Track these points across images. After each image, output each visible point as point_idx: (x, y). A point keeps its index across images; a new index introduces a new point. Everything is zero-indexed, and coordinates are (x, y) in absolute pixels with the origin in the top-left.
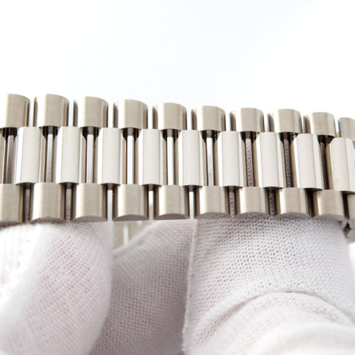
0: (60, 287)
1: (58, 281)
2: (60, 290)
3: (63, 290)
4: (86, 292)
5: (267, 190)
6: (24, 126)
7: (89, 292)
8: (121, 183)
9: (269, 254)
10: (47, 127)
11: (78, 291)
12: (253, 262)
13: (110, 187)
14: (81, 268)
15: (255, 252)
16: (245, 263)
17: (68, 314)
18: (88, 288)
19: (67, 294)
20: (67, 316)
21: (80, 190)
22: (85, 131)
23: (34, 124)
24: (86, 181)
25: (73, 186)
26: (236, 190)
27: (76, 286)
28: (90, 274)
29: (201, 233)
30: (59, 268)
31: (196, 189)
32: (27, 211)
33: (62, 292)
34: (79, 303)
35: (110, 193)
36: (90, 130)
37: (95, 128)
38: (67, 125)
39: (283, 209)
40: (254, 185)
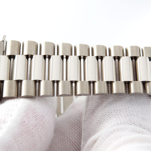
0: (30, 126)
1: (30, 123)
2: (31, 127)
3: (32, 127)
4: (43, 128)
5: (125, 82)
6: (18, 54)
7: (44, 128)
8: (61, 80)
9: (118, 111)
10: (28, 55)
11: (39, 128)
12: (112, 115)
13: (55, 82)
14: (40, 118)
15: (112, 110)
16: (108, 115)
17: (35, 137)
18: (44, 126)
19: (34, 129)
20: (34, 138)
21: (42, 83)
22: (45, 57)
23: (23, 54)
24: (45, 80)
25: (39, 81)
26: (111, 83)
27: (38, 126)
28: (44, 120)
29: (89, 101)
30: (30, 117)
31: (94, 82)
32: (19, 93)
33: (32, 128)
34: (40, 133)
35: (56, 84)
36: (47, 56)
37: (49, 56)
38: (37, 54)
39: (132, 91)
40: (119, 81)
